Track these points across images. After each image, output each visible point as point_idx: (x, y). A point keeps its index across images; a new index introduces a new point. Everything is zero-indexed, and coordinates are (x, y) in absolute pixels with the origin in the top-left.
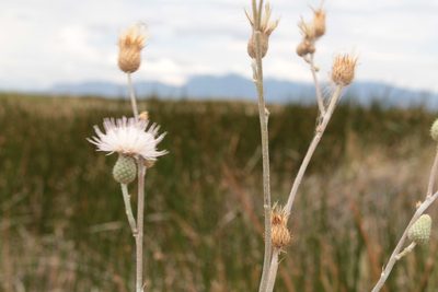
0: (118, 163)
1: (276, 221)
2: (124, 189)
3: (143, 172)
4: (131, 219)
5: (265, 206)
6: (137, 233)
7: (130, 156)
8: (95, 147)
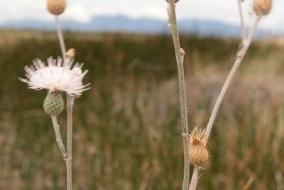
0: (47, 99)
1: (196, 143)
2: (54, 120)
3: (71, 103)
4: (61, 145)
5: (184, 134)
6: (66, 157)
7: (57, 92)
8: (26, 85)
